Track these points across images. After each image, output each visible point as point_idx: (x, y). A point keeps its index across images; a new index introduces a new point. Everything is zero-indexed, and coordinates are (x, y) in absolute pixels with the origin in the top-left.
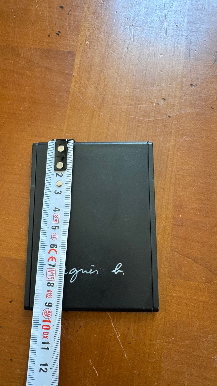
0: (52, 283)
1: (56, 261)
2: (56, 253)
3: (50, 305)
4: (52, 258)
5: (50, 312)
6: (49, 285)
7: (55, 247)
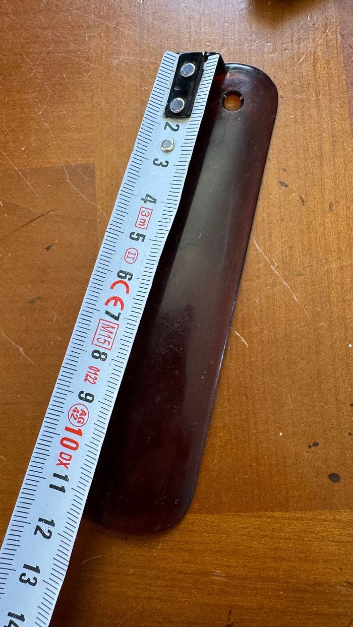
0: (104, 354)
1: (122, 309)
2: (128, 292)
3: (88, 397)
4: (117, 299)
5: (86, 413)
6: (97, 355)
7: (127, 278)
